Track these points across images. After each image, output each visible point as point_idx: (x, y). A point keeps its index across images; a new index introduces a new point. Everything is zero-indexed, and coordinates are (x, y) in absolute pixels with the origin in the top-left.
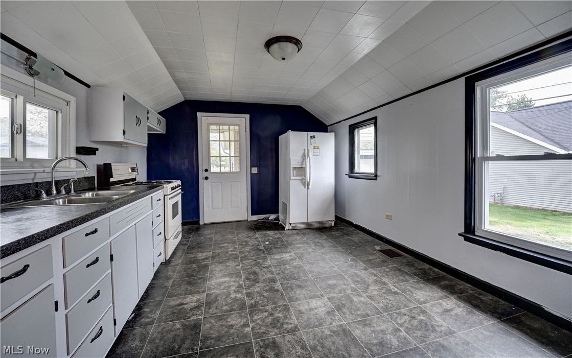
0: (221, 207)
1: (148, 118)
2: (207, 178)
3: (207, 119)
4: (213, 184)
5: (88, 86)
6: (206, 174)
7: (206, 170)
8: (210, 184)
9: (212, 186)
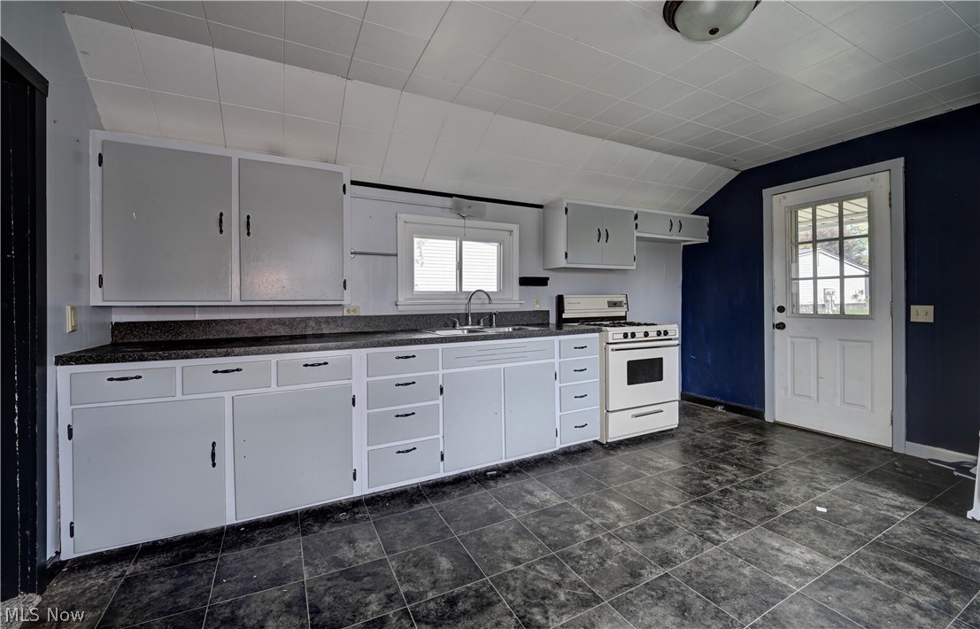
0: (814, 395)
1: (636, 225)
2: (781, 326)
3: (785, 198)
4: (795, 340)
5: (540, 207)
6: (779, 318)
7: (781, 309)
8: (789, 339)
9: (793, 343)
